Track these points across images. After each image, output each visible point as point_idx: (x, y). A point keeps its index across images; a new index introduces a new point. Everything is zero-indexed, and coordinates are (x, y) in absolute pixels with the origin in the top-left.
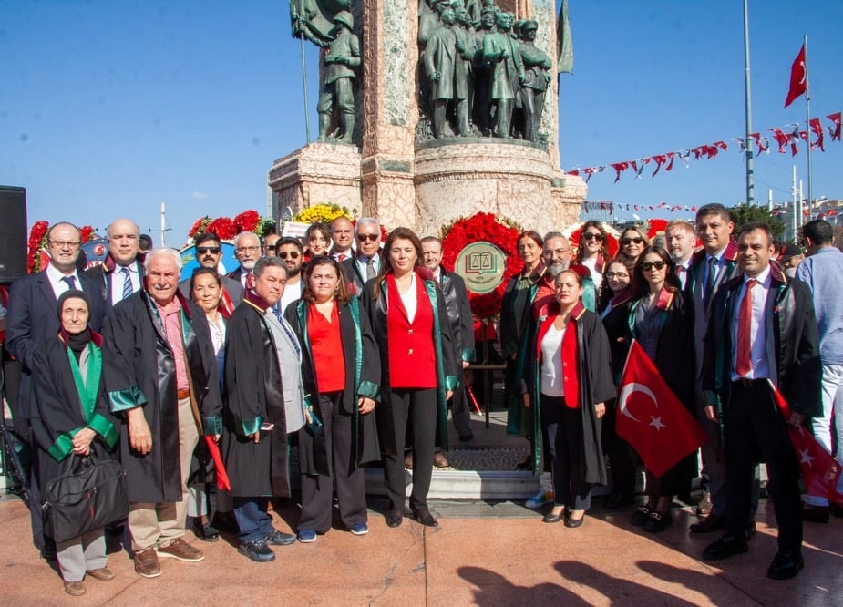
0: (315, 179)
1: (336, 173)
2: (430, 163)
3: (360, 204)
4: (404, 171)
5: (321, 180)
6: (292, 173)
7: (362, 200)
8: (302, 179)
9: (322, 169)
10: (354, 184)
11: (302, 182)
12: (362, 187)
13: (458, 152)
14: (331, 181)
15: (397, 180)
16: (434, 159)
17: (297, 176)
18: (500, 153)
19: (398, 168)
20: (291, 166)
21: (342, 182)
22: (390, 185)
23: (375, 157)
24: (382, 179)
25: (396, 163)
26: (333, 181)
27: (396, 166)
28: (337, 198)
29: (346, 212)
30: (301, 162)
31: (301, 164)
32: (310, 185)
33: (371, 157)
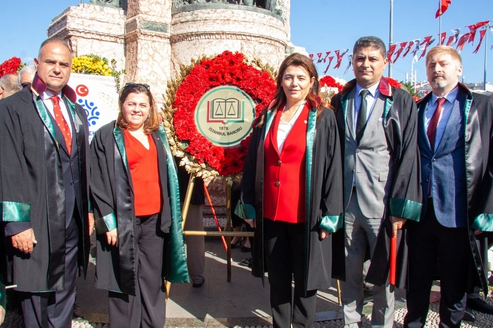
0: (82, 34)
1: (103, 29)
2: (184, 24)
3: (124, 58)
4: (162, 31)
5: (89, 36)
6: (63, 29)
7: (125, 55)
8: (71, 33)
9: (89, 26)
10: (119, 41)
11: (70, 36)
12: (125, 44)
13: (208, 16)
14: (98, 37)
15: (155, 38)
16: (187, 21)
17: (66, 31)
18: (245, 18)
19: (157, 28)
20: (62, 22)
21: (108, 38)
22: (150, 43)
23: (136, 18)
24: (142, 37)
25: (155, 23)
26: (100, 37)
27: (154, 26)
28: (103, 52)
29: (106, 63)
30: (69, 18)
31: (69, 19)
32: (79, 39)
33: (133, 18)
